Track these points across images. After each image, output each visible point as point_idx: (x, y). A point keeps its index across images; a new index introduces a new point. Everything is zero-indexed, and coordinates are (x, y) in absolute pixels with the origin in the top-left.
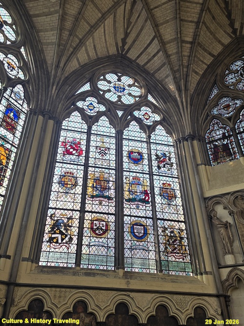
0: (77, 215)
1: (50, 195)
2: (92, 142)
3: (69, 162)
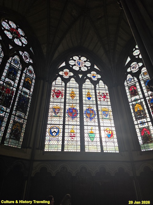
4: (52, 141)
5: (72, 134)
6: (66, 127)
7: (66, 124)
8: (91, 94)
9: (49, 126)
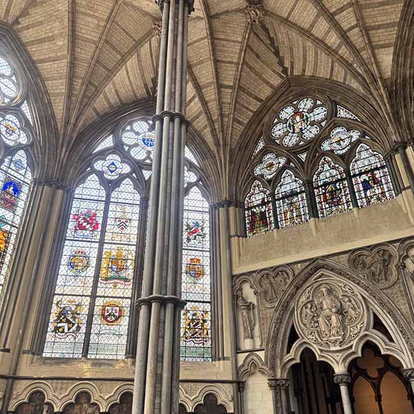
0: (87, 301)
1: (57, 279)
2: (110, 213)
3: (80, 239)
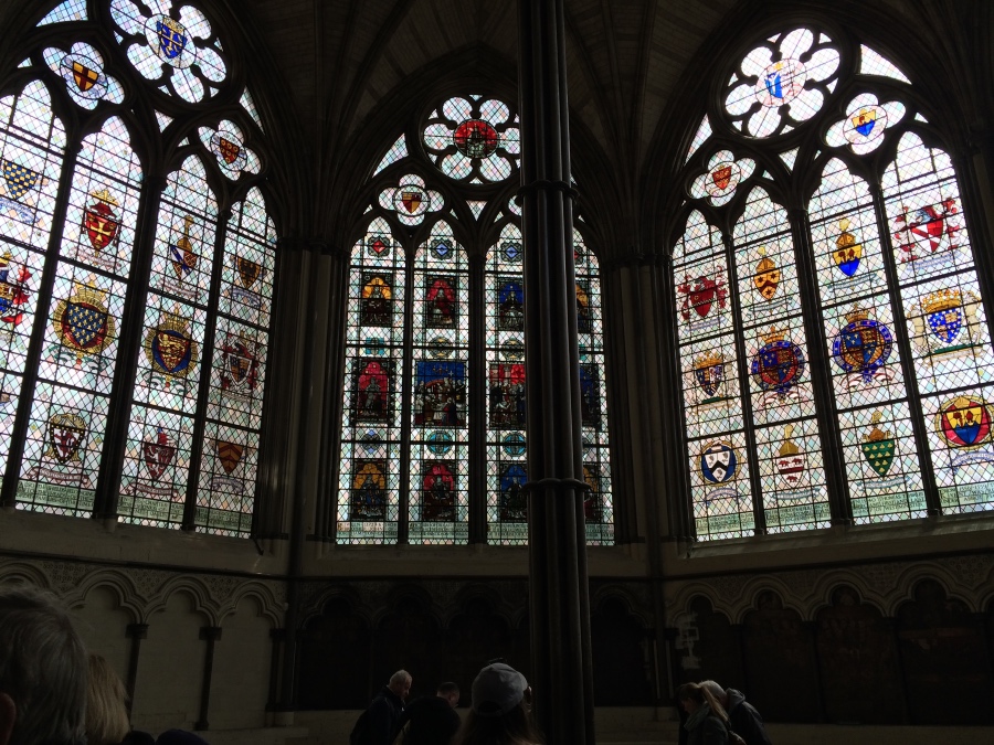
4: (715, 502)
5: (787, 463)
6: (761, 435)
7: (756, 422)
8: (858, 240)
9: (694, 448)
